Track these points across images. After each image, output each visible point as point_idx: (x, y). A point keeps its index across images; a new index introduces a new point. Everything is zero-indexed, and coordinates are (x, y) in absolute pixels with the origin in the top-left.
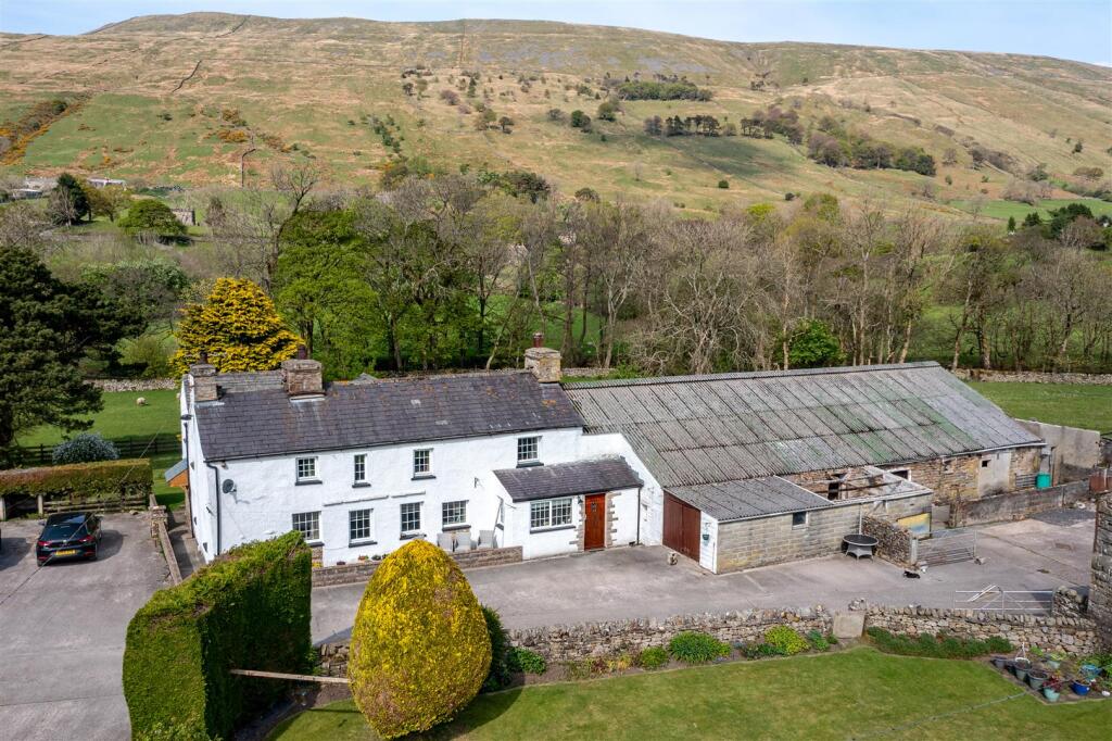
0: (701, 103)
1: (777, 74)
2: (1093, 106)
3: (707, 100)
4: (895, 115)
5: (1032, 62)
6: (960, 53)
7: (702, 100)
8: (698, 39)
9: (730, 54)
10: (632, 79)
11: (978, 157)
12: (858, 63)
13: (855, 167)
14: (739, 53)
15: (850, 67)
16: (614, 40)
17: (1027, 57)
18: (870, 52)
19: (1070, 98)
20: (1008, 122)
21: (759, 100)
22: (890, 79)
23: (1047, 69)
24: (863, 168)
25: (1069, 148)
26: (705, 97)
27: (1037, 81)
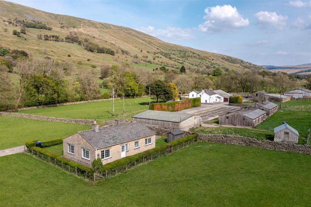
0: (49, 31)
1: (65, 24)
2: (141, 41)
3: (51, 30)
4: (101, 39)
5: (127, 29)
6: (110, 24)
7: (49, 30)
8: (40, 10)
9: (50, 16)
10: (25, 20)
11: (123, 52)
12: (87, 24)
13: (97, 53)
14: (53, 17)
15: (85, 25)
16: (13, 7)
17: (125, 27)
18: (89, 21)
19: (137, 39)
20: (126, 43)
21: (64, 31)
22: (96, 29)
23: (130, 31)
24: (98, 53)
25: (140, 51)
26: (50, 29)
27: (128, 33)
